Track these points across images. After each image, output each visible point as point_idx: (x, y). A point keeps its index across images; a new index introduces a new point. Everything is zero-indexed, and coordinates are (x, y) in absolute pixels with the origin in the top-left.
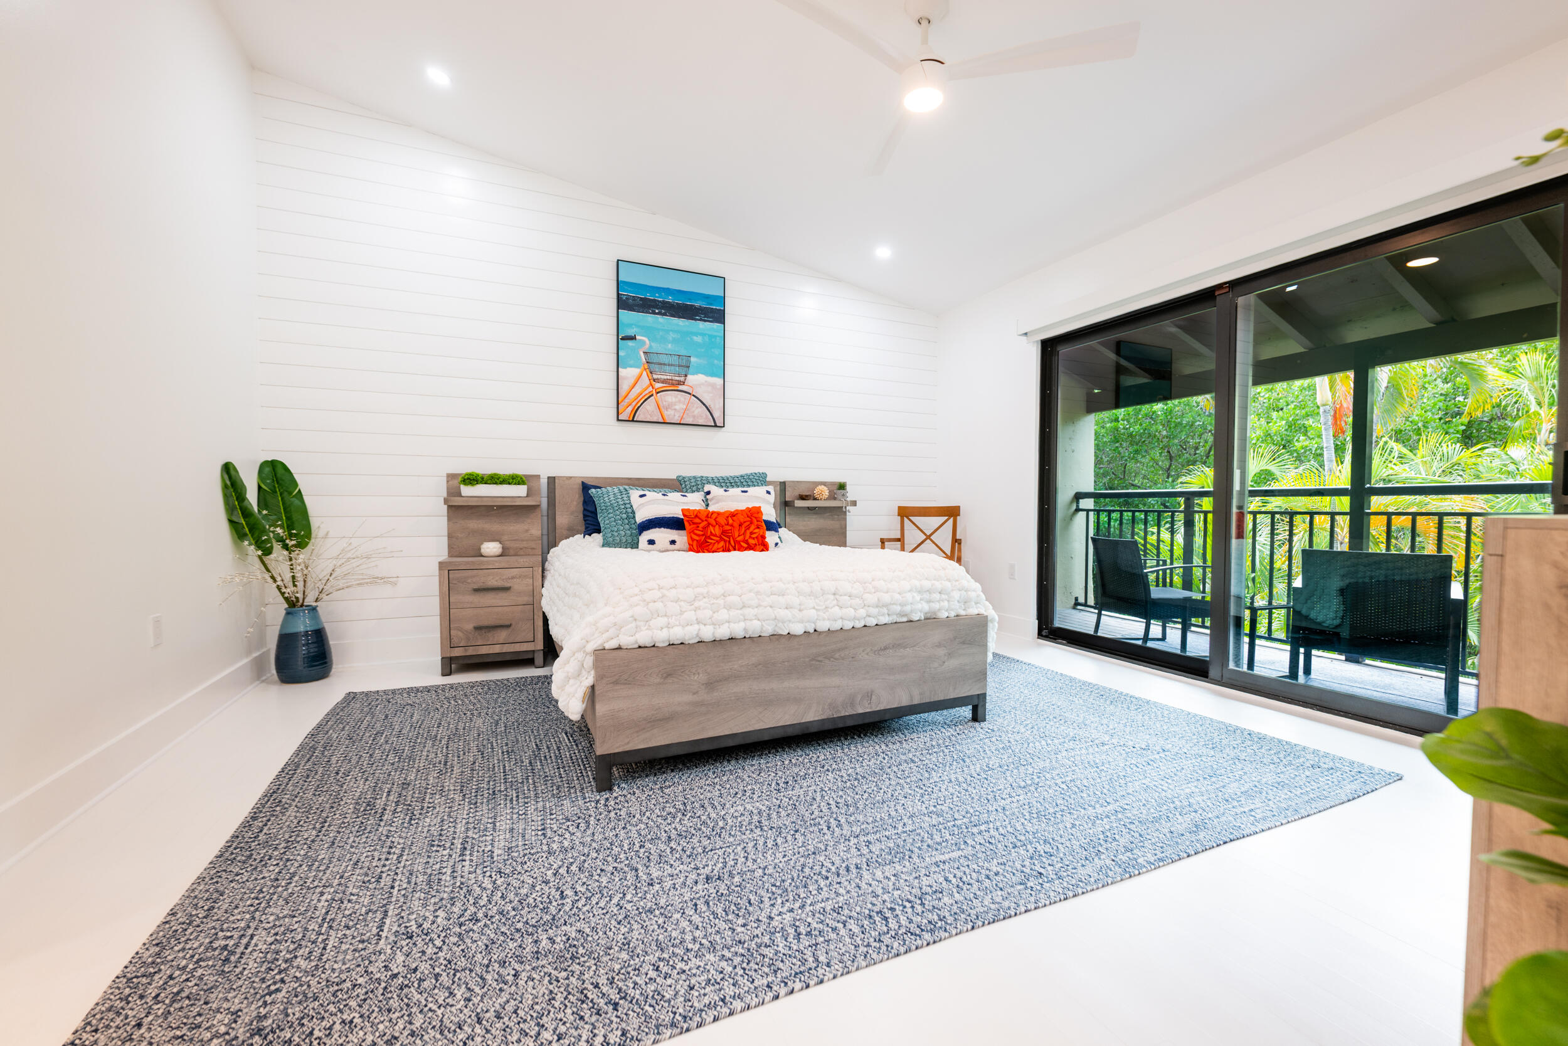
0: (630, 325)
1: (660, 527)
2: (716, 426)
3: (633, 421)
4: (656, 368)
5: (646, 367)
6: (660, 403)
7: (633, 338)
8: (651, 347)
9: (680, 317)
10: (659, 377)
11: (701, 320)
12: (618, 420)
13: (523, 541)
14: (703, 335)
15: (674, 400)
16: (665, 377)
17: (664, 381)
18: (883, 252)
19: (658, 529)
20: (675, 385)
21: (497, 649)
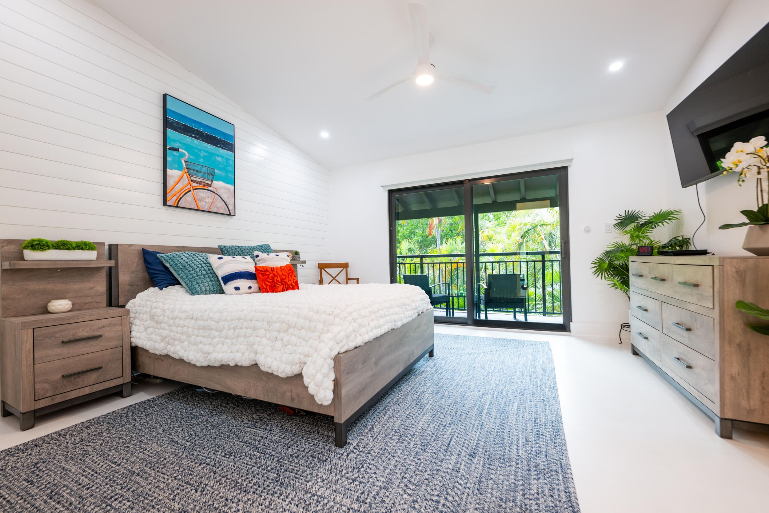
0: (175, 141)
1: (240, 278)
2: (230, 215)
3: (177, 207)
4: (192, 172)
5: (186, 171)
6: (196, 197)
7: (177, 150)
8: (189, 157)
9: (208, 143)
10: (195, 179)
11: (221, 147)
12: (165, 204)
13: (87, 296)
14: (222, 157)
15: (205, 195)
16: (199, 180)
17: (198, 183)
18: (325, 135)
19: (239, 280)
20: (205, 186)
21: (87, 391)
